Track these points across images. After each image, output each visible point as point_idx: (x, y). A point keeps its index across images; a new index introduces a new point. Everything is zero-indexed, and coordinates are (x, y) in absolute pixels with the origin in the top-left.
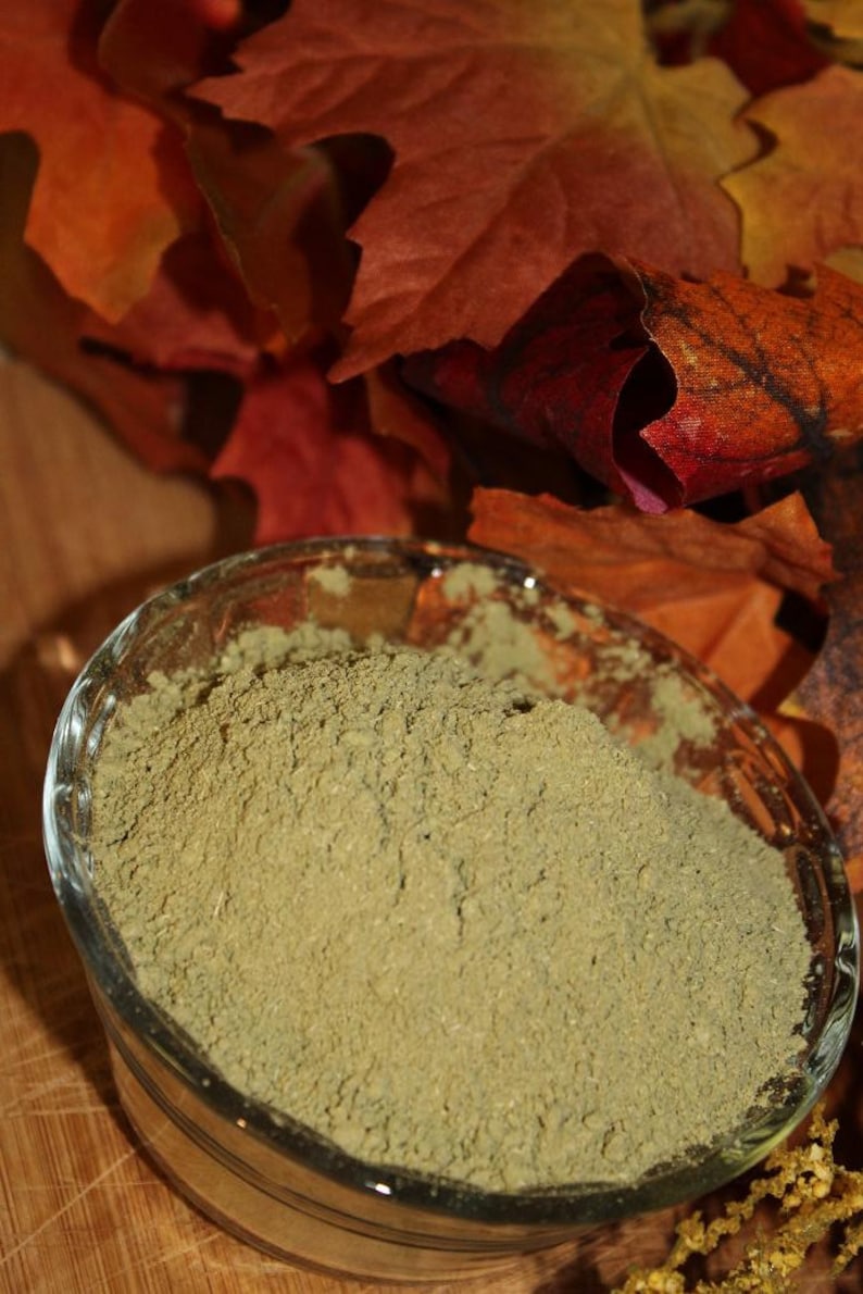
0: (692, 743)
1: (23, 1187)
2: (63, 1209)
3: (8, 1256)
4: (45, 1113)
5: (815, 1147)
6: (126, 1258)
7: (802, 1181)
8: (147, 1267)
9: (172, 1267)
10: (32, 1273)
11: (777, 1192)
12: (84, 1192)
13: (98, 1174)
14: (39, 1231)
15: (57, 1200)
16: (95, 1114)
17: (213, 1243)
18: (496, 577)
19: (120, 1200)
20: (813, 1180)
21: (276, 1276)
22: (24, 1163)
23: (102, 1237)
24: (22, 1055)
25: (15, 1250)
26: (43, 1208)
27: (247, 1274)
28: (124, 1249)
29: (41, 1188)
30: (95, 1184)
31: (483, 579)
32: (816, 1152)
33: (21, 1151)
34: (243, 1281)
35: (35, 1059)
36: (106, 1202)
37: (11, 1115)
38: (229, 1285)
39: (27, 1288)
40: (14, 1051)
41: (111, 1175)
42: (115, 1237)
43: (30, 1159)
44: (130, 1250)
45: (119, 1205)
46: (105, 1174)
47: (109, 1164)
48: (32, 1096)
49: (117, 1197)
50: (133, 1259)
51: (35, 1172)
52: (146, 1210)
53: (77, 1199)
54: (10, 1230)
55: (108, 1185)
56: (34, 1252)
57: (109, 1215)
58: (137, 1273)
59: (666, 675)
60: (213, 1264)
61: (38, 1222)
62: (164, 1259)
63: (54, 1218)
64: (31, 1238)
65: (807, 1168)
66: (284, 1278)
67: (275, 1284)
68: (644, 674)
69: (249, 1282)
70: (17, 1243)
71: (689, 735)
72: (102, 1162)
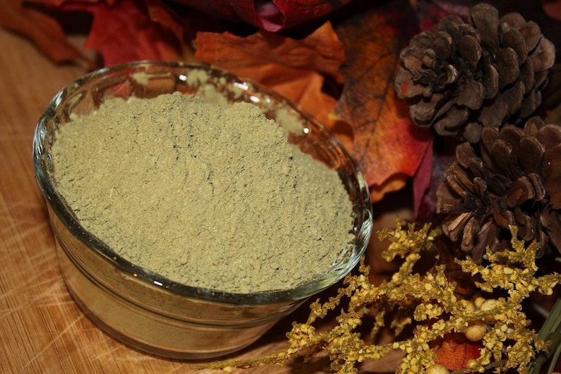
0: (295, 134)
1: (35, 334)
2: (53, 342)
3: (32, 360)
4: (40, 306)
5: (362, 276)
6: (82, 358)
7: (357, 290)
8: (91, 361)
9: (101, 360)
10: (43, 366)
11: (349, 294)
12: (61, 335)
13: (66, 327)
14: (44, 350)
15: (50, 338)
16: (62, 305)
17: (117, 351)
18: (208, 74)
19: (76, 337)
20: (362, 290)
21: (145, 362)
22: (35, 326)
23: (70, 351)
24: (28, 285)
25: (34, 358)
26: (44, 342)
27: (133, 362)
28: (80, 355)
29: (42, 334)
30: (65, 331)
31: (202, 75)
32: (362, 278)
33: (32, 321)
34: (131, 364)
35: (34, 286)
36: (71, 338)
37: (26, 307)
38: (126, 366)
39: (42, 372)
40: (24, 284)
41: (71, 328)
42: (76, 351)
43: (37, 324)
44: (83, 355)
45: (76, 339)
46: (68, 328)
47: (70, 324)
48: (34, 300)
49: (75, 336)
50: (85, 359)
51: (39, 328)
52: (87, 339)
53: (58, 338)
54: (32, 351)
55: (70, 332)
56: (43, 359)
57: (72, 342)
58: (87, 364)
59: (281, 108)
60: (118, 359)
61: (43, 346)
62: (98, 357)
63: (50, 345)
64: (41, 353)
65: (359, 284)
66: (148, 362)
67: (145, 364)
68: (272, 109)
69: (134, 364)
70: (35, 355)
71: (293, 131)
72: (67, 323)
